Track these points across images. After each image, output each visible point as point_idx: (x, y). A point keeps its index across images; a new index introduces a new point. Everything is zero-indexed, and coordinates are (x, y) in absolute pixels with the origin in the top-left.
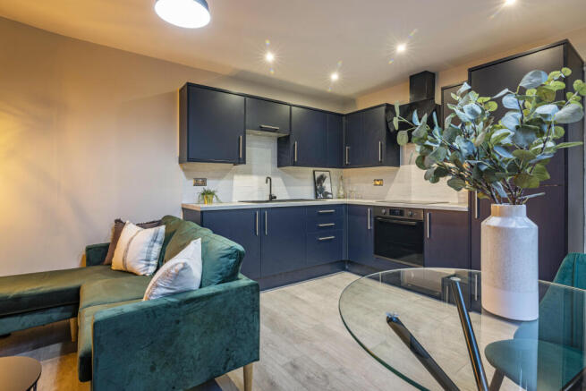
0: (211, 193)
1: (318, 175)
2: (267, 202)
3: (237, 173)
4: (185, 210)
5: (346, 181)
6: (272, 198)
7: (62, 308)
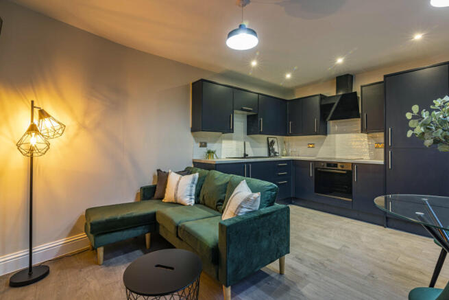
0: (213, 152)
1: (270, 140)
2: (242, 158)
3: (225, 139)
4: (194, 163)
5: (287, 144)
6: (245, 156)
7: (144, 227)
